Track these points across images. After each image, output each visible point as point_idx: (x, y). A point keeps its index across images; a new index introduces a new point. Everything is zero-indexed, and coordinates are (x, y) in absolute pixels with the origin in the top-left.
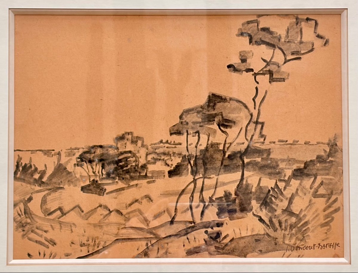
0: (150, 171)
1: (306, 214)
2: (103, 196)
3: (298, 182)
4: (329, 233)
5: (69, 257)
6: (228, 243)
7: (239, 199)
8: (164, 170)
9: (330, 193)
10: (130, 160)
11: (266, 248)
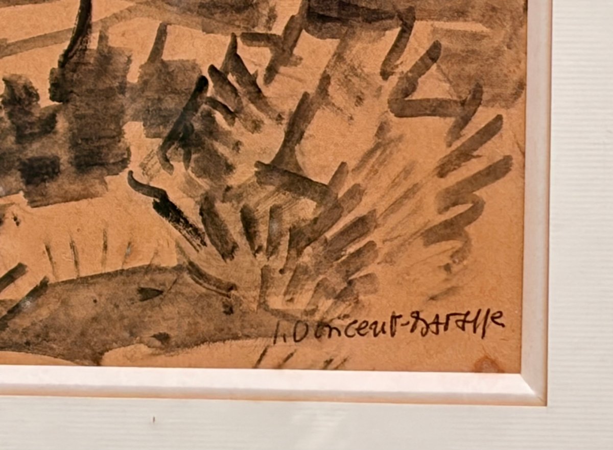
1: (363, 185)
3: (330, 45)
4: (461, 266)
6: (23, 301)
7: (71, 115)
9: (469, 97)
11: (186, 328)
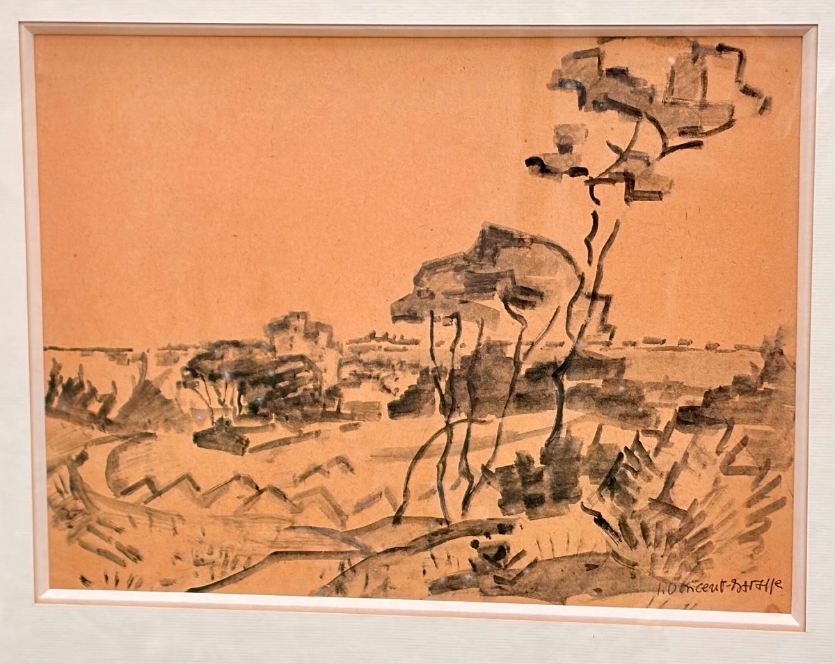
0: (347, 403)
1: (706, 511)
2: (242, 455)
3: (690, 436)
4: (758, 556)
5: (171, 587)
6: (524, 570)
7: (551, 472)
8: (379, 400)
9: (763, 465)
10: (302, 377)
11: (610, 586)
